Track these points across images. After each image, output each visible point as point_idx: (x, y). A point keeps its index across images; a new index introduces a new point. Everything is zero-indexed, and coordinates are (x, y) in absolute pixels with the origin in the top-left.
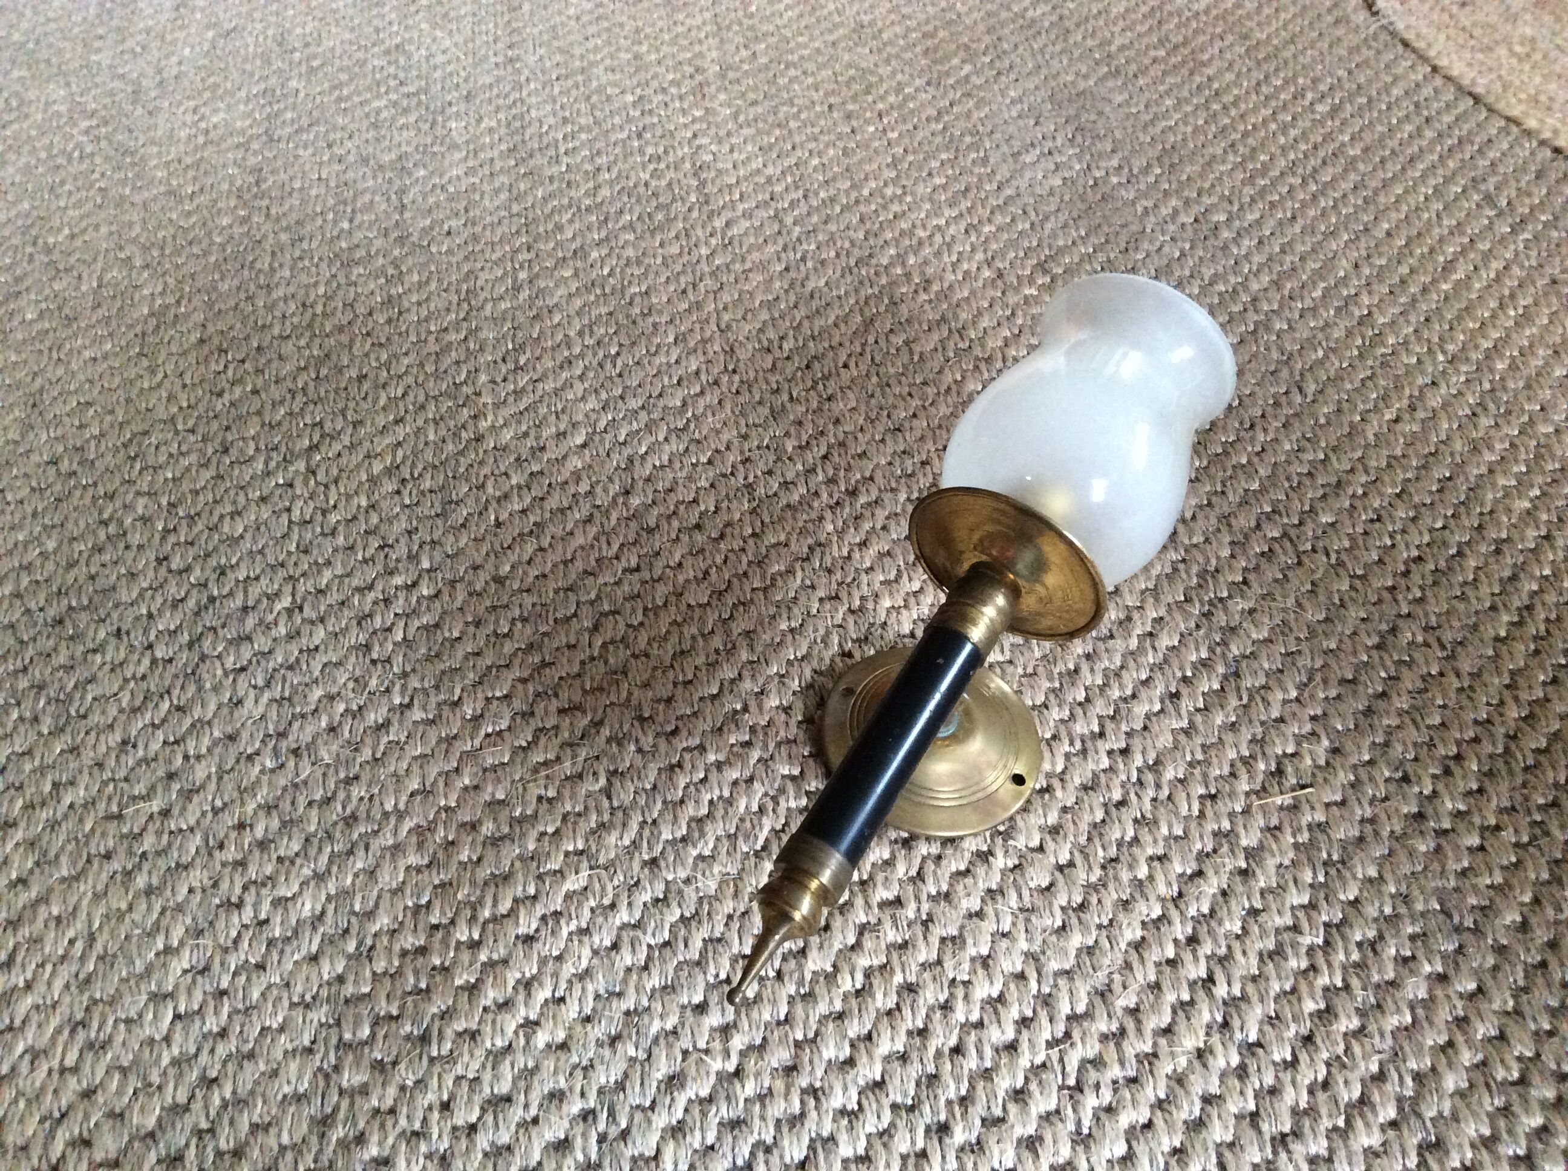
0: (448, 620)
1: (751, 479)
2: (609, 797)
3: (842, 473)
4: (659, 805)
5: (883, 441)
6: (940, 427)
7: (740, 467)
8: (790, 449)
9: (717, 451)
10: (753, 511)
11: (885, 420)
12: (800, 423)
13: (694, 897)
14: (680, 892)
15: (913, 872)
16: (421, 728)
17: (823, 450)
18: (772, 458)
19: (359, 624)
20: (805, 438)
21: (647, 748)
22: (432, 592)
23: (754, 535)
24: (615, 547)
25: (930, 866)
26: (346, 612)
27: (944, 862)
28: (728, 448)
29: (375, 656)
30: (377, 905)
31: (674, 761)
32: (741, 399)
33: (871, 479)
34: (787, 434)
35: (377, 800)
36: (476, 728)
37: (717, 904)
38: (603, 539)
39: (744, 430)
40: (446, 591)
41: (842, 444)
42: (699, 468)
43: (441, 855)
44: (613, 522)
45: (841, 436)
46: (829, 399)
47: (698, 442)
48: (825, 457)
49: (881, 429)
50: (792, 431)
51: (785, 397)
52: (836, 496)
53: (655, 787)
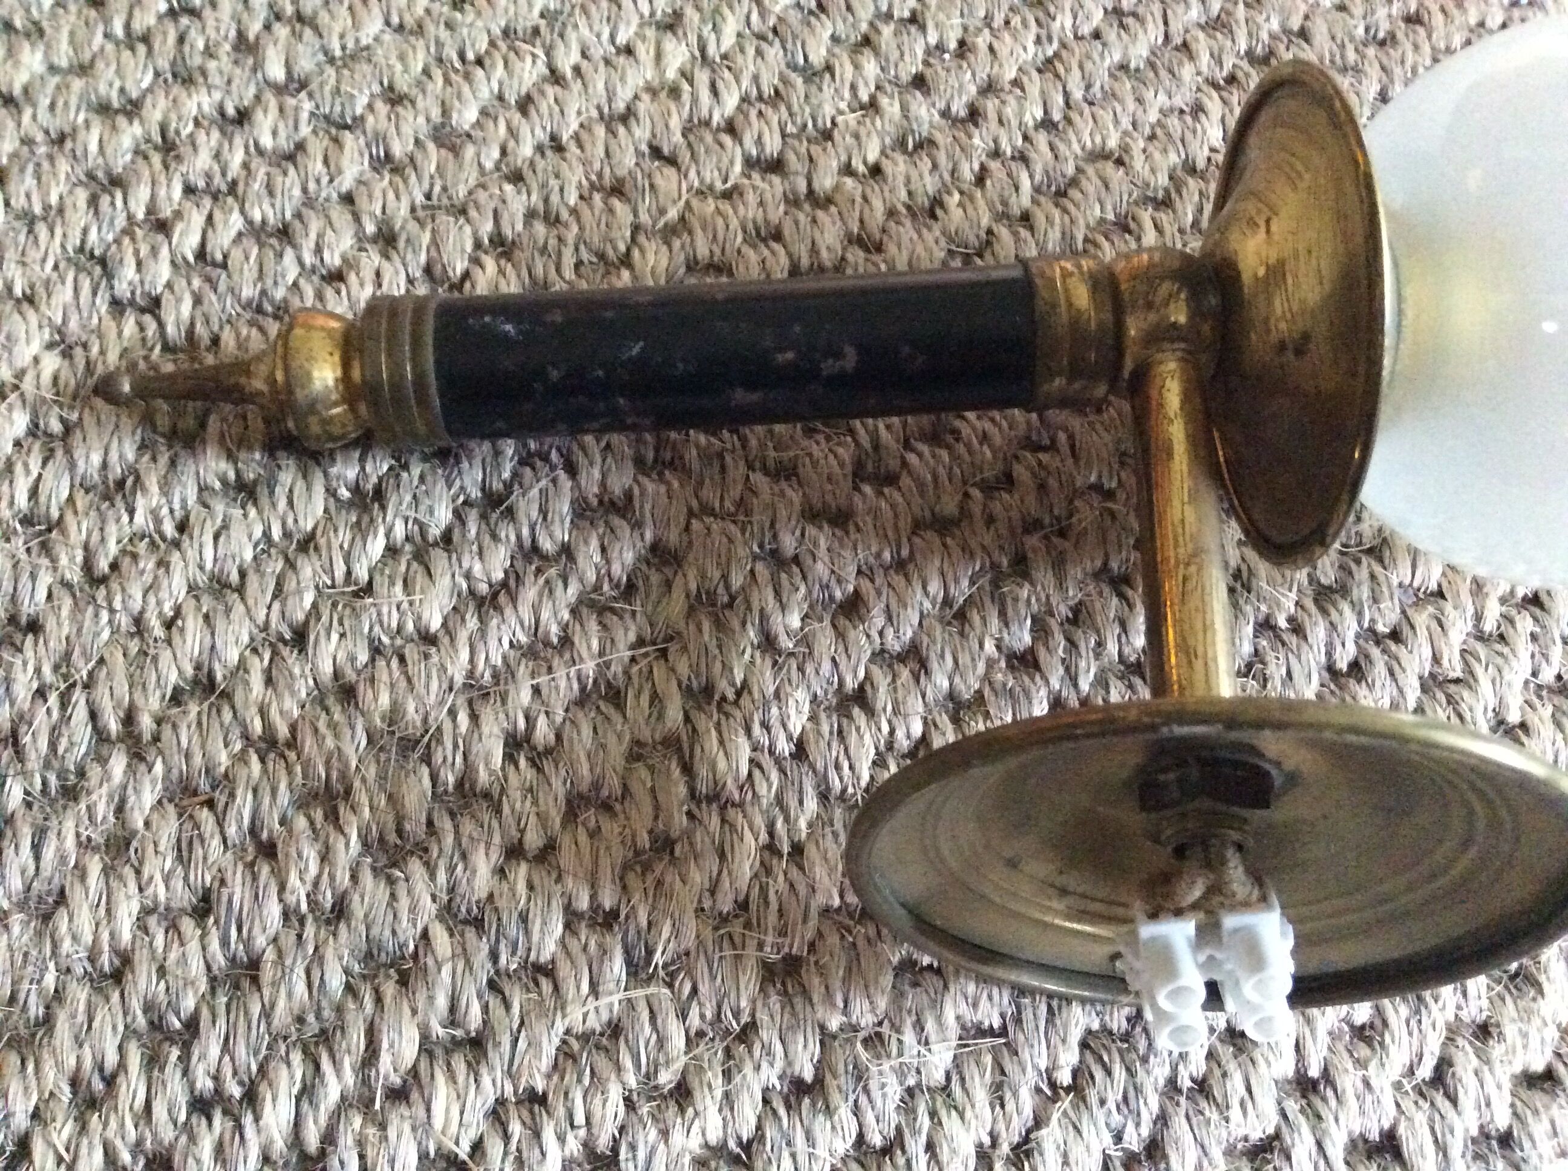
0: (315, 225)
2: (688, 769)
4: (812, 804)
10: (1047, 67)
13: (894, 1091)
14: (860, 1075)
15: (1425, 1071)
16: (219, 507)
19: (93, 202)
21: (787, 643)
22: (284, 143)
23: (1047, 124)
24: (731, 101)
25: (1465, 1062)
26: (64, 166)
27: (1497, 1050)
29: (122, 289)
30: (47, 1022)
31: (850, 684)
35: (79, 696)
36: (362, 531)
37: (951, 1122)
38: (702, 77)
40: (317, 147)
43: (238, 890)
44: (728, 40)
52: (1229, 63)
53: (800, 752)
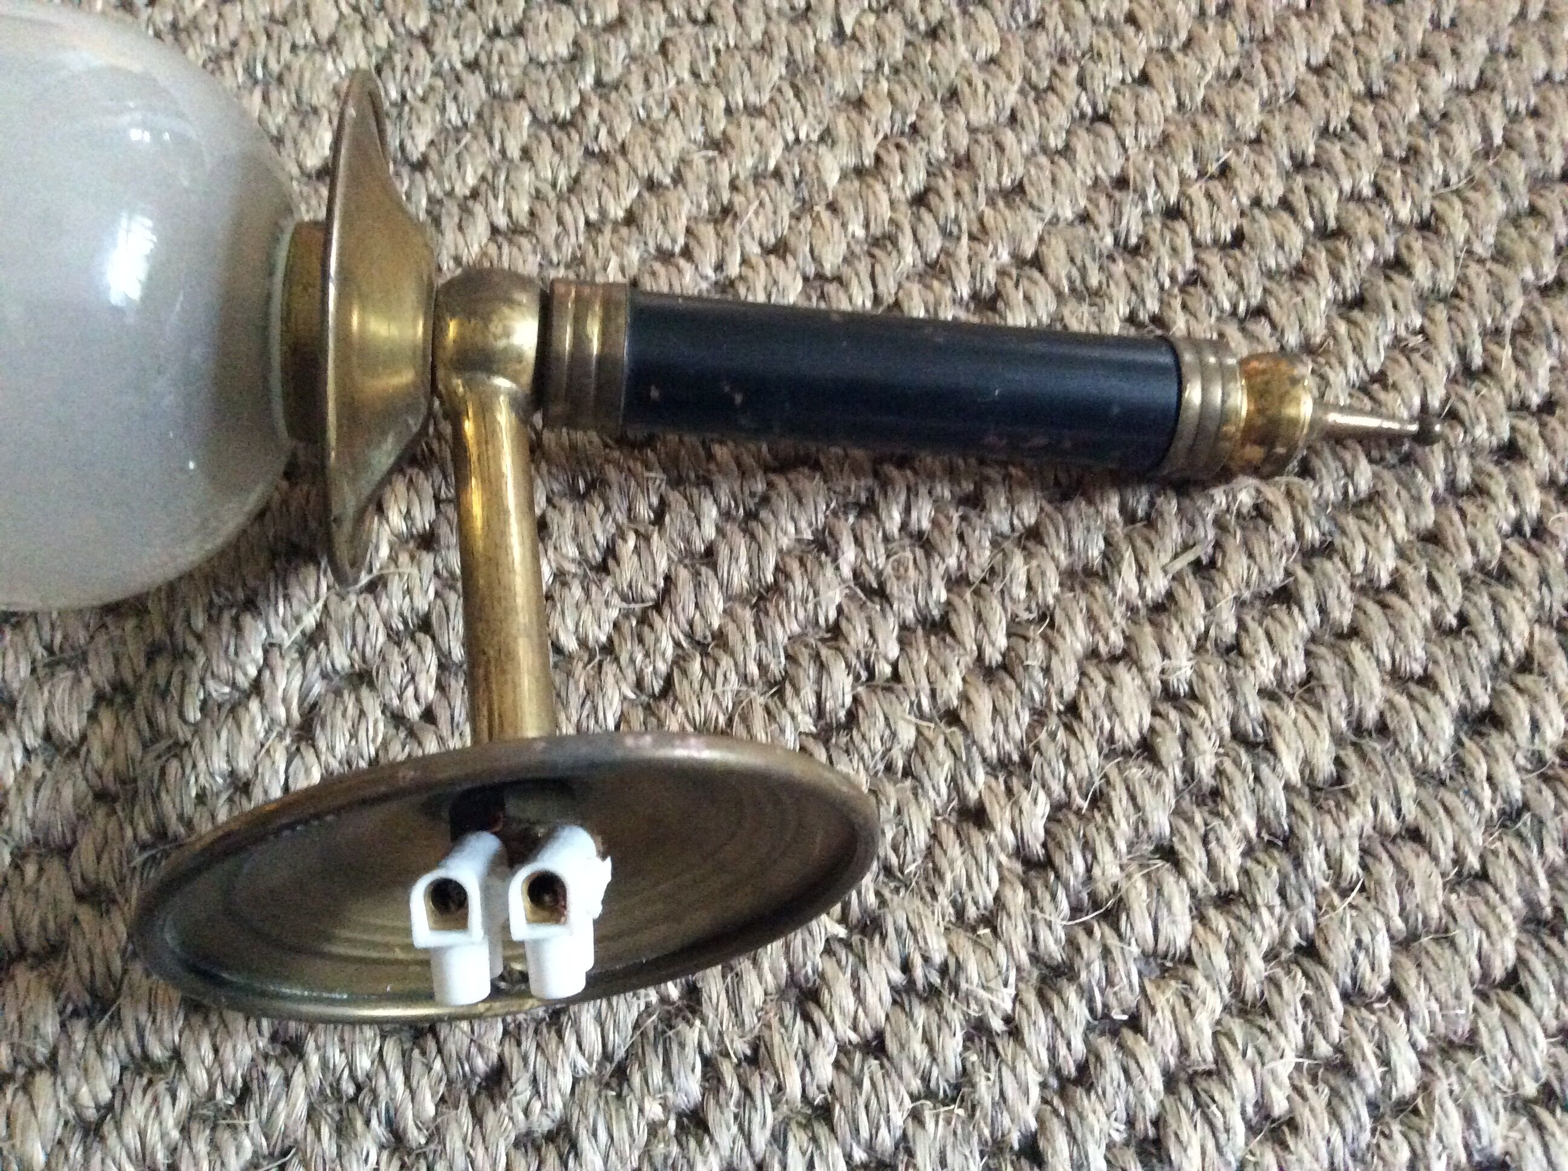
1: (733, 269)
3: (964, 247)
5: (1067, 152)
6: (1208, 108)
7: (707, 232)
8: (832, 179)
9: (651, 185)
11: (1071, 93)
12: (859, 104)
17: (917, 180)
18: (787, 205)
20: (871, 146)
28: (678, 178)
32: (715, 38)
33: (1037, 262)
34: (827, 137)
39: (719, 124)
41: (963, 162)
42: (605, 239)
45: (962, 141)
46: (933, 34)
47: (604, 158)
48: (920, 200)
49: (1061, 118)
50: (841, 128)
51: (826, 31)
